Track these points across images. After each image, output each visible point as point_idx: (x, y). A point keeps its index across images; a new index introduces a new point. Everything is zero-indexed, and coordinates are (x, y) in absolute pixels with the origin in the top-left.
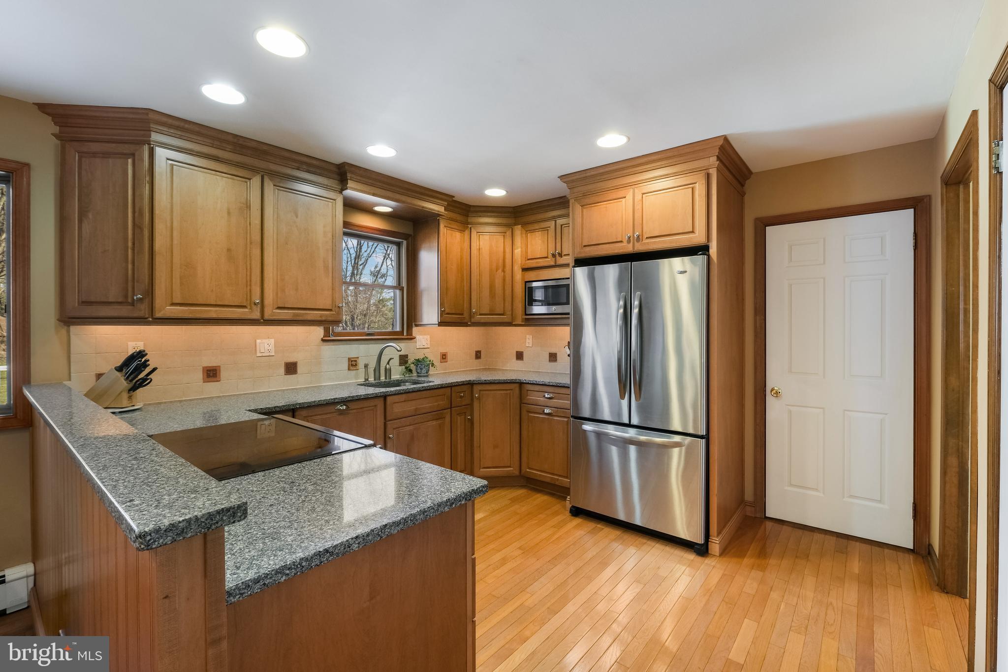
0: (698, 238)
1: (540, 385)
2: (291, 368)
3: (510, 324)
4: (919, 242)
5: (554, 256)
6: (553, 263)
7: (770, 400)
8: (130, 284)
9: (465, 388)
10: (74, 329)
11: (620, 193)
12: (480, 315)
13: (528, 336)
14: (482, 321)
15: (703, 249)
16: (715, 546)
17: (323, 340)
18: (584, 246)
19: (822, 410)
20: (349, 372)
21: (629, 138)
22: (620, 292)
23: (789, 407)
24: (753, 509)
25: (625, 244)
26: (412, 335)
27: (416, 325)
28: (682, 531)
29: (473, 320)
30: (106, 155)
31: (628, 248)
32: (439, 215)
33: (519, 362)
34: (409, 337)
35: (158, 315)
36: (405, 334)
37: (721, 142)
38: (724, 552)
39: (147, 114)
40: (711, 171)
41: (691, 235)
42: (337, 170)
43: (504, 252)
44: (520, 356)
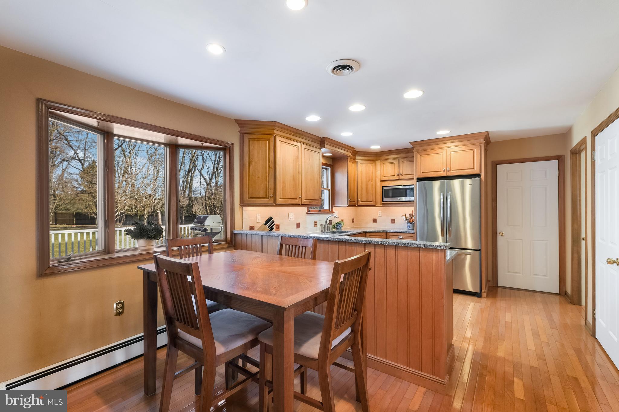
0: (476, 171)
1: (397, 232)
2: (298, 225)
3: (374, 206)
4: (560, 173)
5: (398, 175)
6: (398, 178)
7: (499, 237)
8: (268, 190)
9: (364, 234)
10: (244, 208)
11: (440, 151)
12: (362, 201)
13: (379, 212)
14: (363, 205)
15: (477, 176)
16: (484, 294)
17: (307, 213)
18: (422, 173)
19: (521, 240)
20: (315, 227)
21: (451, 132)
22: (441, 192)
23: (507, 240)
24: (492, 283)
25: (442, 172)
26: (333, 211)
27: (335, 207)
28: (470, 289)
29: (358, 204)
30: (258, 139)
31: (444, 174)
32: (348, 156)
33: (375, 224)
34: (332, 212)
35: (277, 202)
36: (330, 211)
37: (486, 134)
38: (488, 296)
39: (276, 123)
40: (481, 144)
41: (473, 170)
42: (320, 140)
43: (372, 173)
44: (375, 221)
